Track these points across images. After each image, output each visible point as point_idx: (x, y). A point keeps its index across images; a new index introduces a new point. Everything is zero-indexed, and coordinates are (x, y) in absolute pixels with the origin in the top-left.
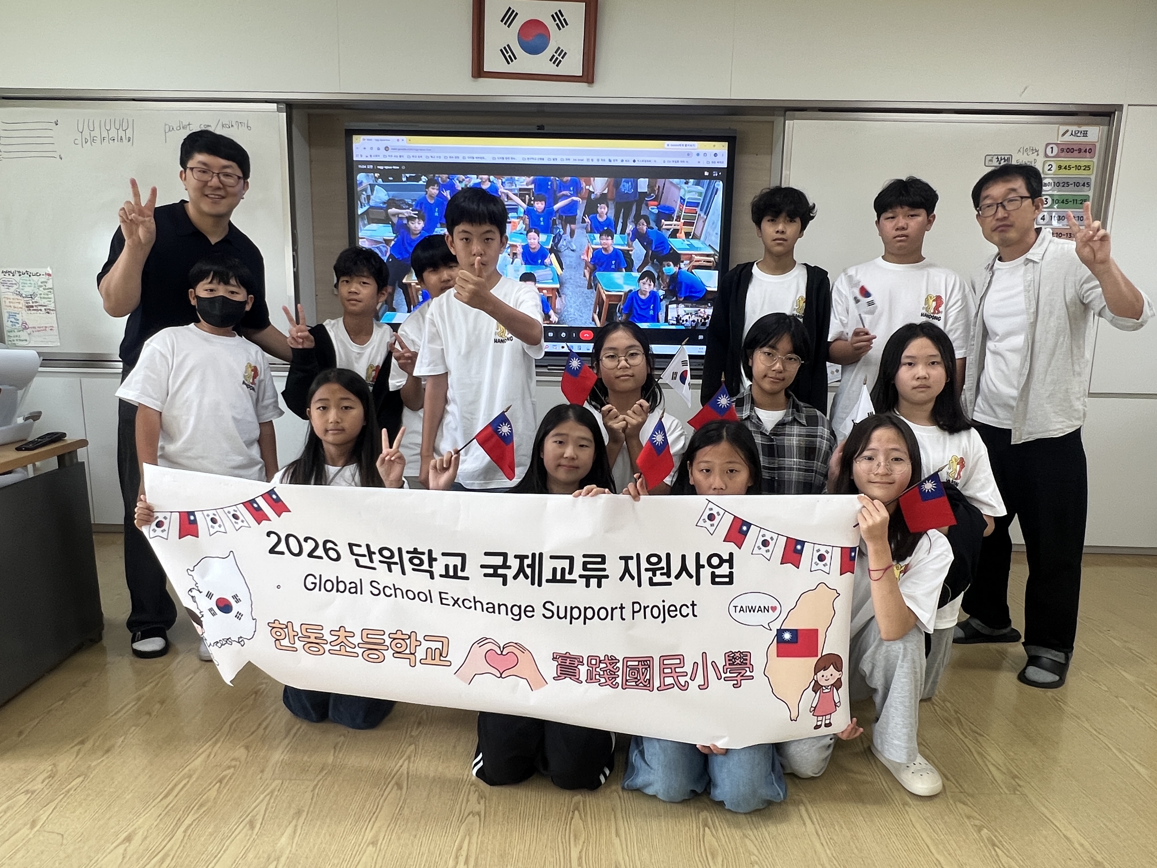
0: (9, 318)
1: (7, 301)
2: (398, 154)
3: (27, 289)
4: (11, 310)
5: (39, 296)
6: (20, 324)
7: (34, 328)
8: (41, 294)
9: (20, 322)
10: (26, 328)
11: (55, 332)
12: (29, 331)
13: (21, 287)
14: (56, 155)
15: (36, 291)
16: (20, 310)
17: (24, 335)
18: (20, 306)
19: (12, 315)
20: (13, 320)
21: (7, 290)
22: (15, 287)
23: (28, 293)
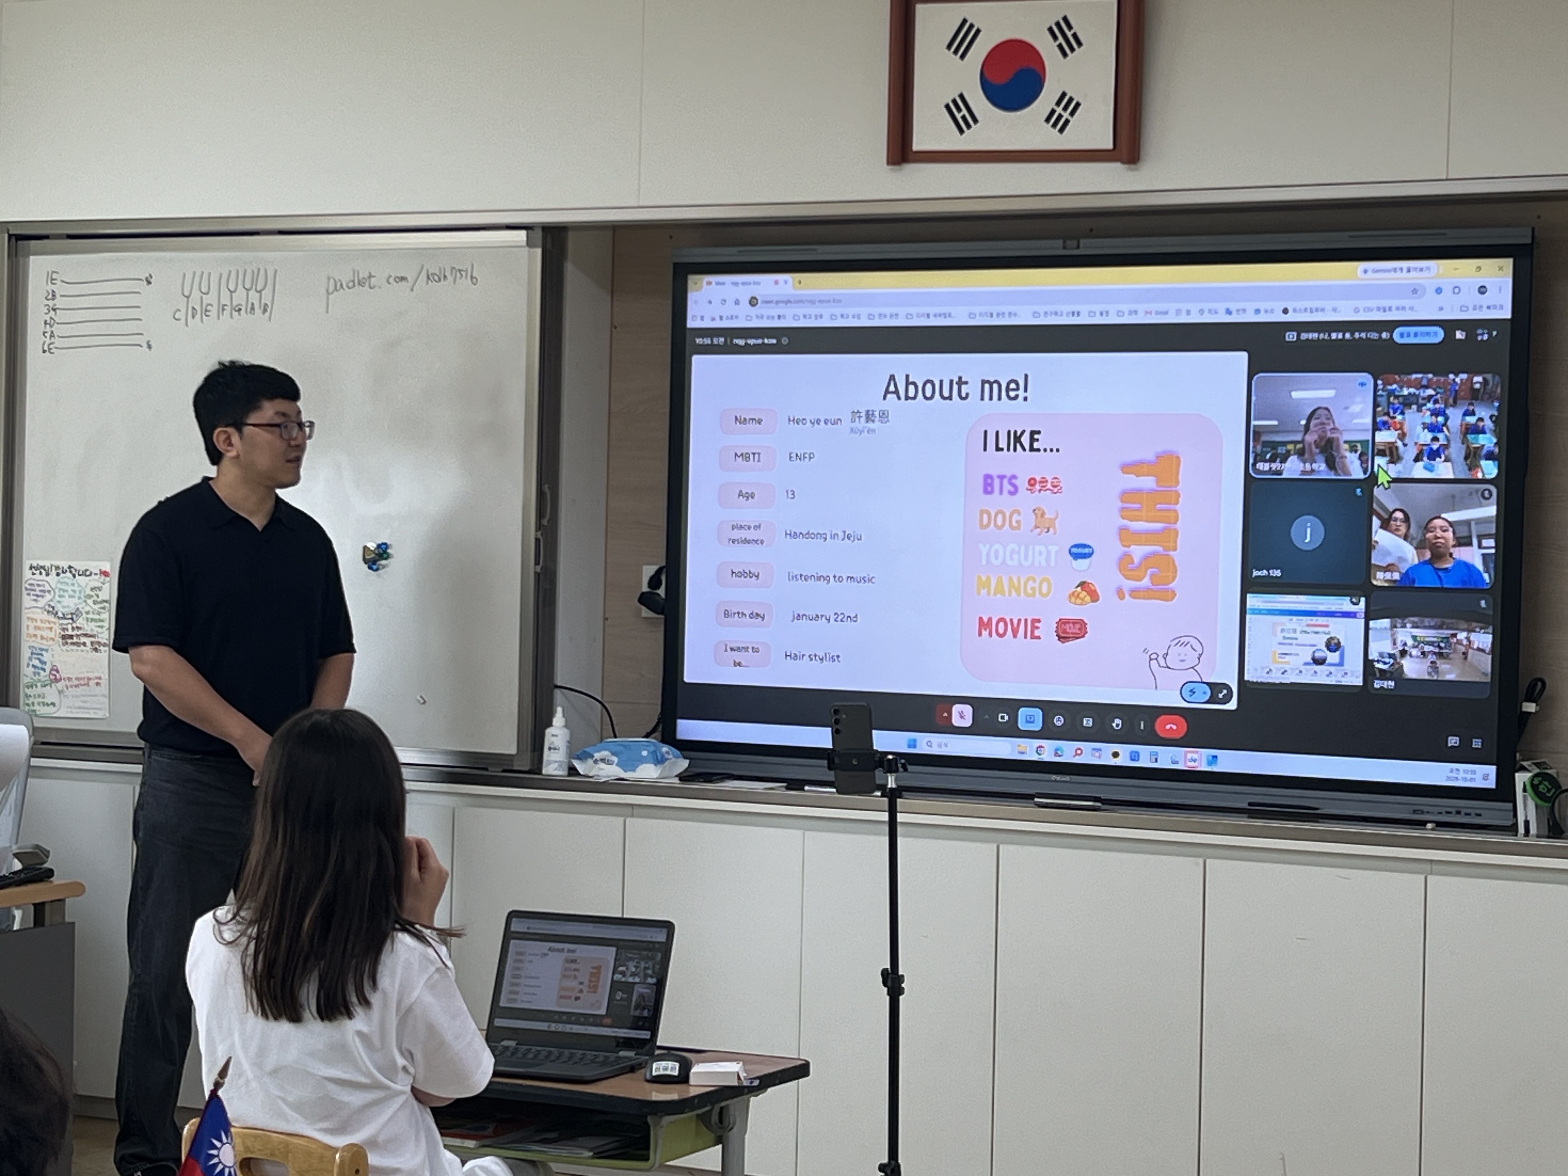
0: (30, 659)
1: (32, 625)
2: (775, 311)
3: (66, 601)
4: (38, 643)
5: (84, 614)
6: (48, 671)
7: (69, 679)
8: (87, 613)
9: (48, 668)
10: (57, 680)
11: (104, 689)
12: (60, 685)
13: (57, 598)
14: (142, 340)
15: (80, 607)
16: (51, 642)
17: (51, 693)
18: (52, 635)
19: (37, 653)
20: (37, 663)
21: (34, 604)
22: (48, 597)
23: (66, 611)
